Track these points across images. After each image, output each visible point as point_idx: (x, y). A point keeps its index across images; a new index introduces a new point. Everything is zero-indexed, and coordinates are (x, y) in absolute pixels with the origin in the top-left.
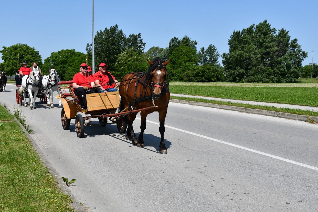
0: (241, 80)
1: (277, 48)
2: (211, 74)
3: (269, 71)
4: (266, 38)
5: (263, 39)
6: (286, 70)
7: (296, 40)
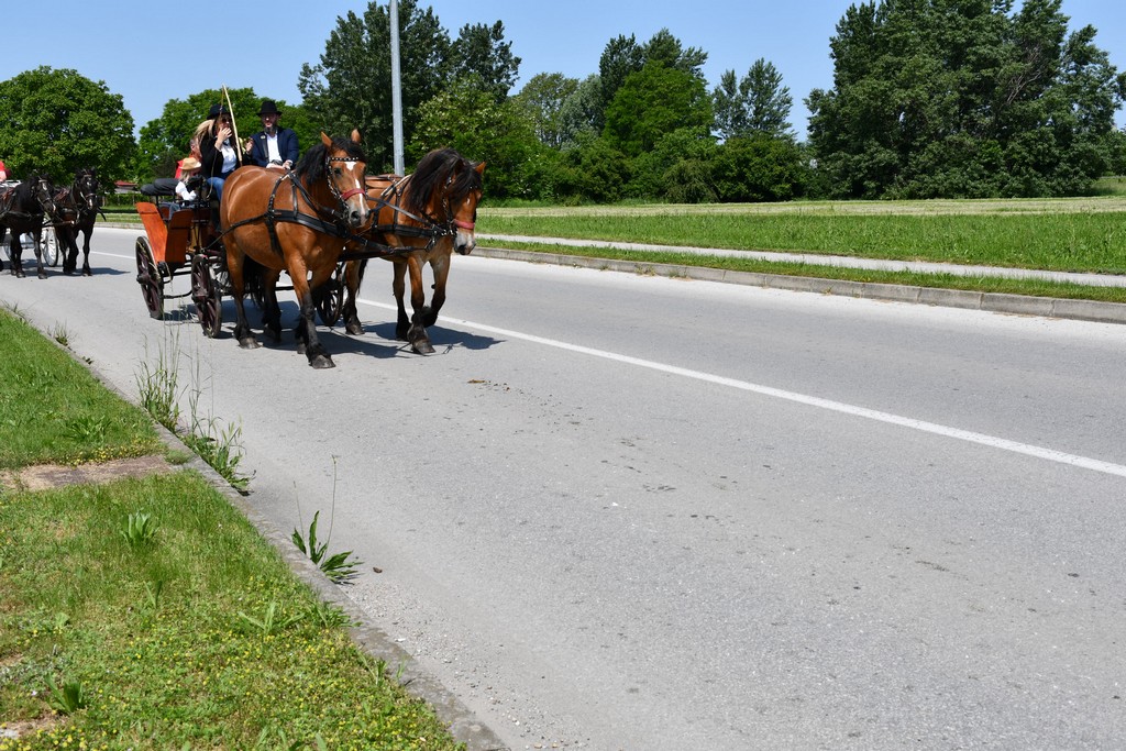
0: (883, 191)
1: (1021, 65)
2: (772, 171)
3: (991, 155)
4: (980, 28)
5: (966, 33)
6: (1054, 150)
7: (1089, 32)
